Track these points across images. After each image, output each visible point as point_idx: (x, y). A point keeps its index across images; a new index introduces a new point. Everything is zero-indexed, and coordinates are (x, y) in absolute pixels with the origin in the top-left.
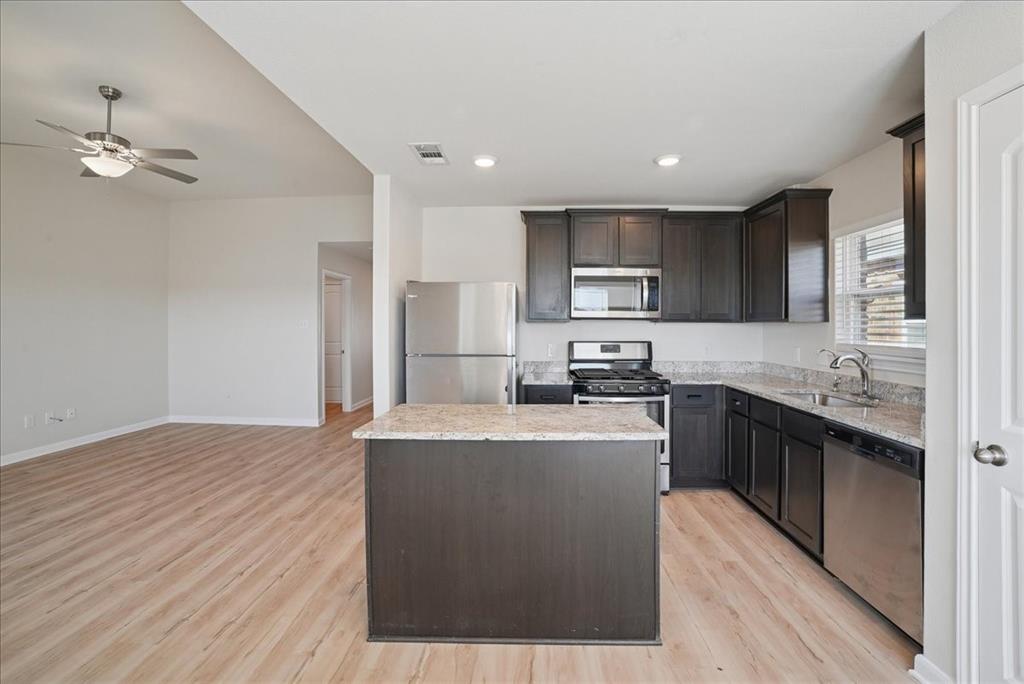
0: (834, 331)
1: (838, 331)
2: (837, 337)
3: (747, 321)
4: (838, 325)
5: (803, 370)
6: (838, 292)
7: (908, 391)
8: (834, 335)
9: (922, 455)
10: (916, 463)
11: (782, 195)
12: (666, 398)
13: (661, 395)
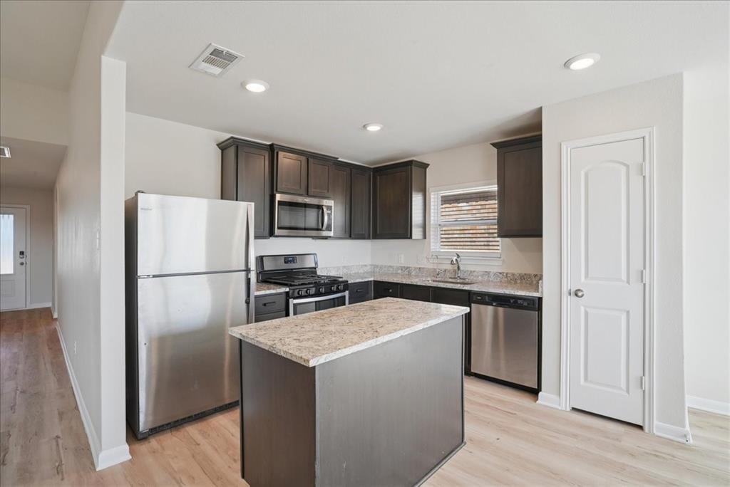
0: (430, 244)
1: (432, 244)
2: (432, 247)
3: (373, 238)
4: (432, 240)
5: (408, 268)
6: (432, 222)
7: (482, 273)
8: (430, 247)
9: (540, 299)
10: (536, 304)
11: (410, 163)
12: (347, 294)
13: (344, 291)
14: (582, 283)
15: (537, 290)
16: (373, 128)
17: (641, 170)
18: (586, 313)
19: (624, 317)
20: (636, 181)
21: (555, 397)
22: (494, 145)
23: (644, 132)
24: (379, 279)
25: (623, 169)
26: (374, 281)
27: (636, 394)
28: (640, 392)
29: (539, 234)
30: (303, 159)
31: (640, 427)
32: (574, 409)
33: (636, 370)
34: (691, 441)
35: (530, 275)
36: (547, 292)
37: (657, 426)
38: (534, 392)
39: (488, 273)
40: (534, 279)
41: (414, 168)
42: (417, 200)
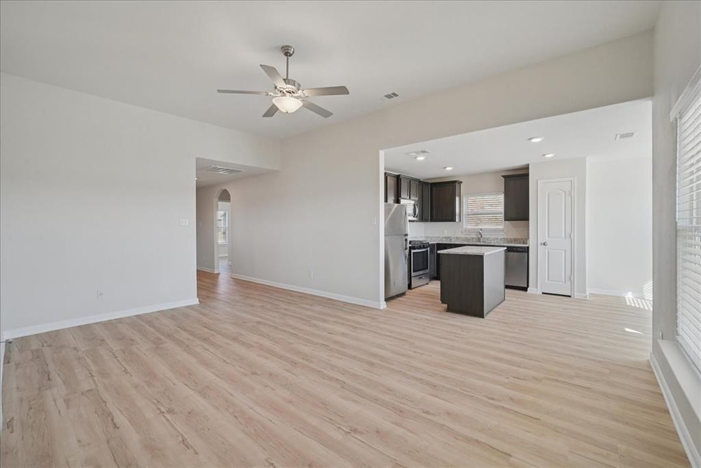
0: (463, 225)
3: (430, 221)
4: (464, 223)
5: (450, 237)
6: (464, 213)
7: (494, 239)
9: (528, 248)
10: (527, 250)
11: (455, 182)
12: (429, 249)
13: (427, 247)
14: (547, 239)
15: (526, 244)
16: (449, 169)
17: (570, 194)
18: (548, 252)
19: (563, 253)
20: (568, 198)
21: (535, 289)
22: (503, 176)
23: (572, 179)
24: (441, 242)
25: (563, 194)
26: (437, 244)
27: (568, 283)
28: (570, 282)
29: (527, 219)
30: (417, 182)
31: (570, 296)
32: (543, 293)
33: (568, 273)
34: (588, 298)
35: (519, 239)
36: (531, 244)
37: (576, 295)
38: (525, 289)
39: (497, 239)
40: (526, 240)
41: (457, 184)
42: (457, 199)
